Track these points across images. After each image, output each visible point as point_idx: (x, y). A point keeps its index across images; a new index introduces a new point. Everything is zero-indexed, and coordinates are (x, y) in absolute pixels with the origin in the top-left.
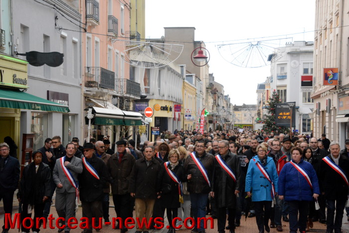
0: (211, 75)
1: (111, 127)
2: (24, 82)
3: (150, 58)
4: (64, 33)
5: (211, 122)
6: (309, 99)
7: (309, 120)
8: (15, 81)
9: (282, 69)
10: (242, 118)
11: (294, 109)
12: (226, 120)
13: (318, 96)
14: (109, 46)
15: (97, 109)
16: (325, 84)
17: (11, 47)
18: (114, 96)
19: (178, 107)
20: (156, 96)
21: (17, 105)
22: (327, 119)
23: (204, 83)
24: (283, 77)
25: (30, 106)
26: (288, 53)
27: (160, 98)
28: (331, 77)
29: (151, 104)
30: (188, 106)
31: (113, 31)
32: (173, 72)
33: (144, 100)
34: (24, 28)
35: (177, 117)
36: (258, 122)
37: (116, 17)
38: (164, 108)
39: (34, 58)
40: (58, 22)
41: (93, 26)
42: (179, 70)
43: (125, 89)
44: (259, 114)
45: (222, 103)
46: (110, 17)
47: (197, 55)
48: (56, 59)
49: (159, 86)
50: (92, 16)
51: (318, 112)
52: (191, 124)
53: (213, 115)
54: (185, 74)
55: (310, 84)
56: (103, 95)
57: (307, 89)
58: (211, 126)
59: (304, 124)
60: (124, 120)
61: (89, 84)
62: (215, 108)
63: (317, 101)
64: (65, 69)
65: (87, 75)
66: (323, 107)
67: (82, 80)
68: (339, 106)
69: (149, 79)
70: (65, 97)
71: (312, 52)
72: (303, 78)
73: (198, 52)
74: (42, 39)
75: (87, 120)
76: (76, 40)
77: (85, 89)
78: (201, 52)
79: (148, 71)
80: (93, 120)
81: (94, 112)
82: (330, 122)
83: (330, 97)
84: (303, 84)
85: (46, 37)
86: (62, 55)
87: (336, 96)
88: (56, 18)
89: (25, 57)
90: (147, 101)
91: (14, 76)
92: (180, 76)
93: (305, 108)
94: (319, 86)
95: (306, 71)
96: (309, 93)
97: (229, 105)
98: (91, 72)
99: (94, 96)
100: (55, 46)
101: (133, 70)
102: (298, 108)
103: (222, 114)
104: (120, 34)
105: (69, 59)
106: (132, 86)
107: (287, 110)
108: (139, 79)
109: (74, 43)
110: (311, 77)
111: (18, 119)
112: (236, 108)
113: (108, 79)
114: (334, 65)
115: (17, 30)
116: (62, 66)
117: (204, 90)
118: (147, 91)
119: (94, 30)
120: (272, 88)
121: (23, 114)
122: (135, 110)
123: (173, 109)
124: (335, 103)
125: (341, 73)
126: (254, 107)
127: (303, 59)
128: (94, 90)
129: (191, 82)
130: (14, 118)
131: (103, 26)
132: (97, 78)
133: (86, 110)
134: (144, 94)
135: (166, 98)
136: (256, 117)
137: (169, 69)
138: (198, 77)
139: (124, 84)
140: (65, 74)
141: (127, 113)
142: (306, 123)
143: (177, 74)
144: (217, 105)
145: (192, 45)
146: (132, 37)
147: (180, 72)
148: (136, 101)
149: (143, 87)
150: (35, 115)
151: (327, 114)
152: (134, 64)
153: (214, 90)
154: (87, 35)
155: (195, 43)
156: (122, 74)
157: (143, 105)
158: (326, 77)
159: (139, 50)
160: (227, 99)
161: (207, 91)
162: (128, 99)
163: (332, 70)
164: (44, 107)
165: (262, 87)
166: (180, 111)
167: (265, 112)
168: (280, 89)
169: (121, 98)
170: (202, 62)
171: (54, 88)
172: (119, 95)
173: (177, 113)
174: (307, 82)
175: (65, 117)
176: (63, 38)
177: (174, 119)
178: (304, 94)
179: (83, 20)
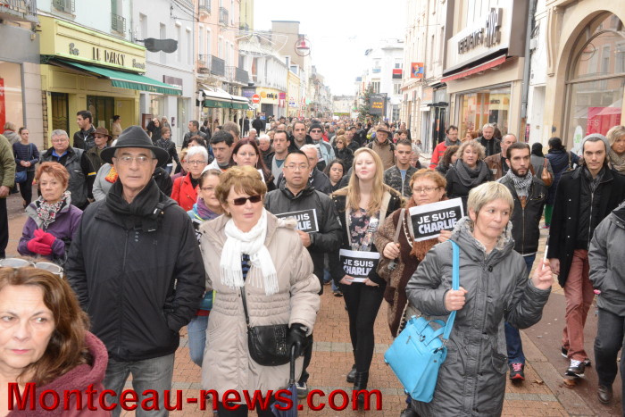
0: (313, 67)
1: (220, 110)
2: (143, 67)
3: (257, 48)
4: (178, 22)
5: (312, 110)
6: (399, 91)
7: (398, 110)
8: (134, 65)
9: (377, 63)
10: (342, 107)
11: (386, 99)
12: (326, 109)
13: (406, 88)
14: (220, 36)
15: (207, 92)
16: (412, 77)
17: (131, 33)
18: (224, 83)
19: (283, 95)
20: (263, 84)
21: (136, 86)
22: (413, 109)
23: (307, 74)
24: (377, 71)
25: (146, 88)
26: (383, 49)
27: (267, 86)
28: (417, 71)
29: (258, 92)
30: (292, 94)
31: (223, 21)
32: (279, 62)
33: (251, 87)
34: (143, 17)
35: (282, 104)
36: (355, 111)
37: (227, 8)
38: (270, 96)
39: (151, 45)
40: (174, 12)
41: (205, 16)
42: (284, 61)
43: (233, 76)
44: (356, 104)
45: (323, 93)
46: (221, 9)
47: (300, 46)
48: (170, 46)
49: (266, 75)
50: (204, 7)
51: (405, 102)
52: (295, 111)
53: (314, 104)
54: (290, 65)
55: (400, 77)
56: (214, 81)
57: (398, 81)
58: (313, 113)
59: (394, 114)
60: (232, 104)
61: (201, 70)
62: (317, 97)
63: (405, 93)
64: (179, 56)
65: (199, 62)
66: (410, 98)
67: (195, 67)
68: (423, 97)
69: (256, 68)
70: (180, 82)
71: (402, 49)
72: (394, 71)
73: (301, 43)
74: (159, 28)
75: (198, 102)
76: (190, 29)
77: (197, 75)
78: (304, 43)
79: (255, 60)
80: (203, 102)
81: (204, 95)
82: (415, 111)
83: (416, 89)
84: (394, 77)
85: (162, 26)
86: (176, 42)
87: (420, 88)
88: (172, 8)
89: (143, 44)
90: (255, 88)
91: (134, 60)
92: (286, 66)
93: (396, 99)
94: (407, 79)
95: (397, 65)
96: (400, 85)
97: (329, 95)
98: (203, 60)
99: (205, 82)
100: (171, 34)
101: (242, 59)
102: (389, 99)
103: (323, 103)
104: (230, 24)
105: (182, 46)
106: (241, 73)
107: (379, 100)
108: (248, 67)
109: (188, 32)
110: (401, 71)
111: (137, 100)
112: (336, 98)
113: (218, 66)
114: (420, 60)
115: (137, 19)
116: (176, 51)
117: (307, 81)
118: (255, 79)
119: (206, 20)
120: (368, 81)
121: (142, 95)
122: (243, 95)
123: (278, 97)
124: (419, 95)
125: (425, 67)
126: (351, 97)
127: (396, 54)
128: (206, 76)
129: (295, 72)
130: (134, 99)
131: (214, 16)
132: (208, 65)
133: (197, 93)
134: (252, 82)
135: (272, 86)
136: (353, 107)
137: (275, 59)
138: (301, 68)
139: (233, 72)
140: (179, 60)
141: (235, 97)
142: (396, 112)
143: (282, 64)
144: (318, 94)
145: (297, 37)
146: (241, 28)
147: (285, 63)
148: (244, 88)
149: (251, 75)
150: (154, 97)
151: (413, 104)
152: (243, 53)
153: (315, 80)
154: (200, 24)
155: (299, 36)
156: (231, 62)
157: (251, 92)
158: (413, 71)
159: (247, 40)
160: (327, 89)
161: (310, 81)
162: (237, 86)
163: (418, 64)
164: (159, 89)
165: (359, 79)
166: (284, 98)
167: (361, 102)
168: (375, 81)
169: (230, 84)
170: (305, 52)
171: (170, 73)
172: (228, 81)
173: (282, 101)
174: (397, 75)
175: (180, 100)
176: (178, 26)
177: (279, 106)
178: (395, 86)
179: (196, 11)
